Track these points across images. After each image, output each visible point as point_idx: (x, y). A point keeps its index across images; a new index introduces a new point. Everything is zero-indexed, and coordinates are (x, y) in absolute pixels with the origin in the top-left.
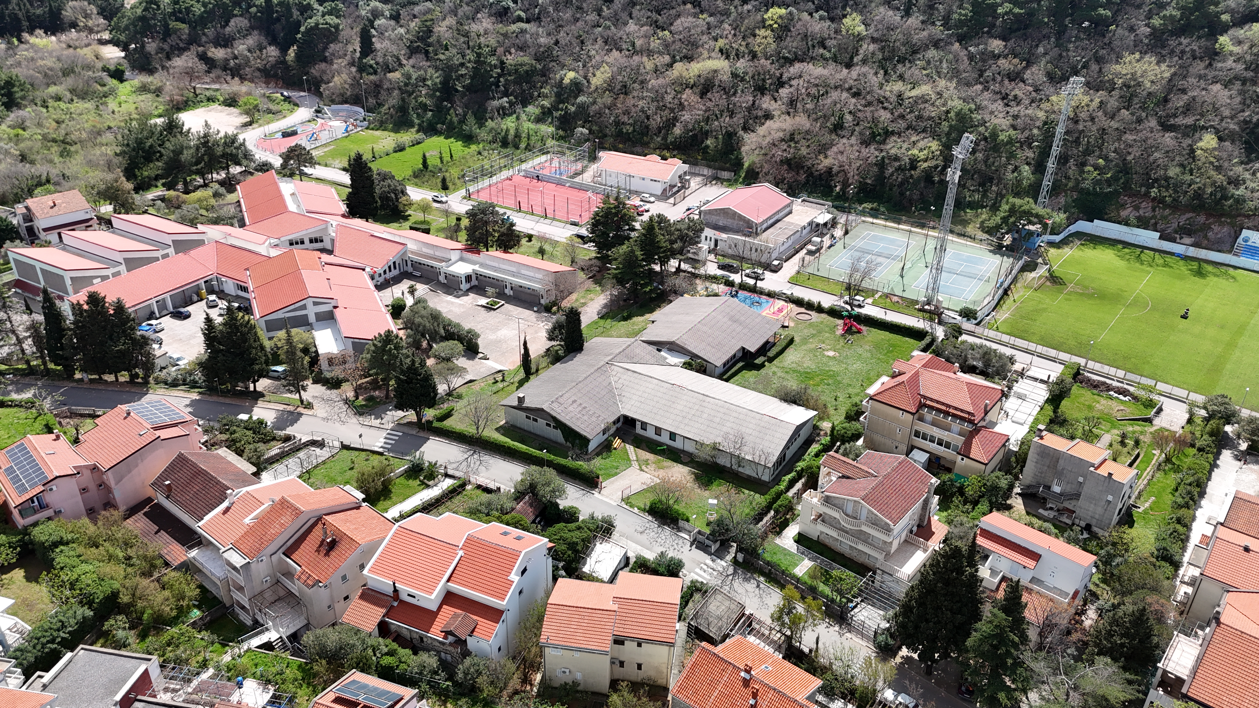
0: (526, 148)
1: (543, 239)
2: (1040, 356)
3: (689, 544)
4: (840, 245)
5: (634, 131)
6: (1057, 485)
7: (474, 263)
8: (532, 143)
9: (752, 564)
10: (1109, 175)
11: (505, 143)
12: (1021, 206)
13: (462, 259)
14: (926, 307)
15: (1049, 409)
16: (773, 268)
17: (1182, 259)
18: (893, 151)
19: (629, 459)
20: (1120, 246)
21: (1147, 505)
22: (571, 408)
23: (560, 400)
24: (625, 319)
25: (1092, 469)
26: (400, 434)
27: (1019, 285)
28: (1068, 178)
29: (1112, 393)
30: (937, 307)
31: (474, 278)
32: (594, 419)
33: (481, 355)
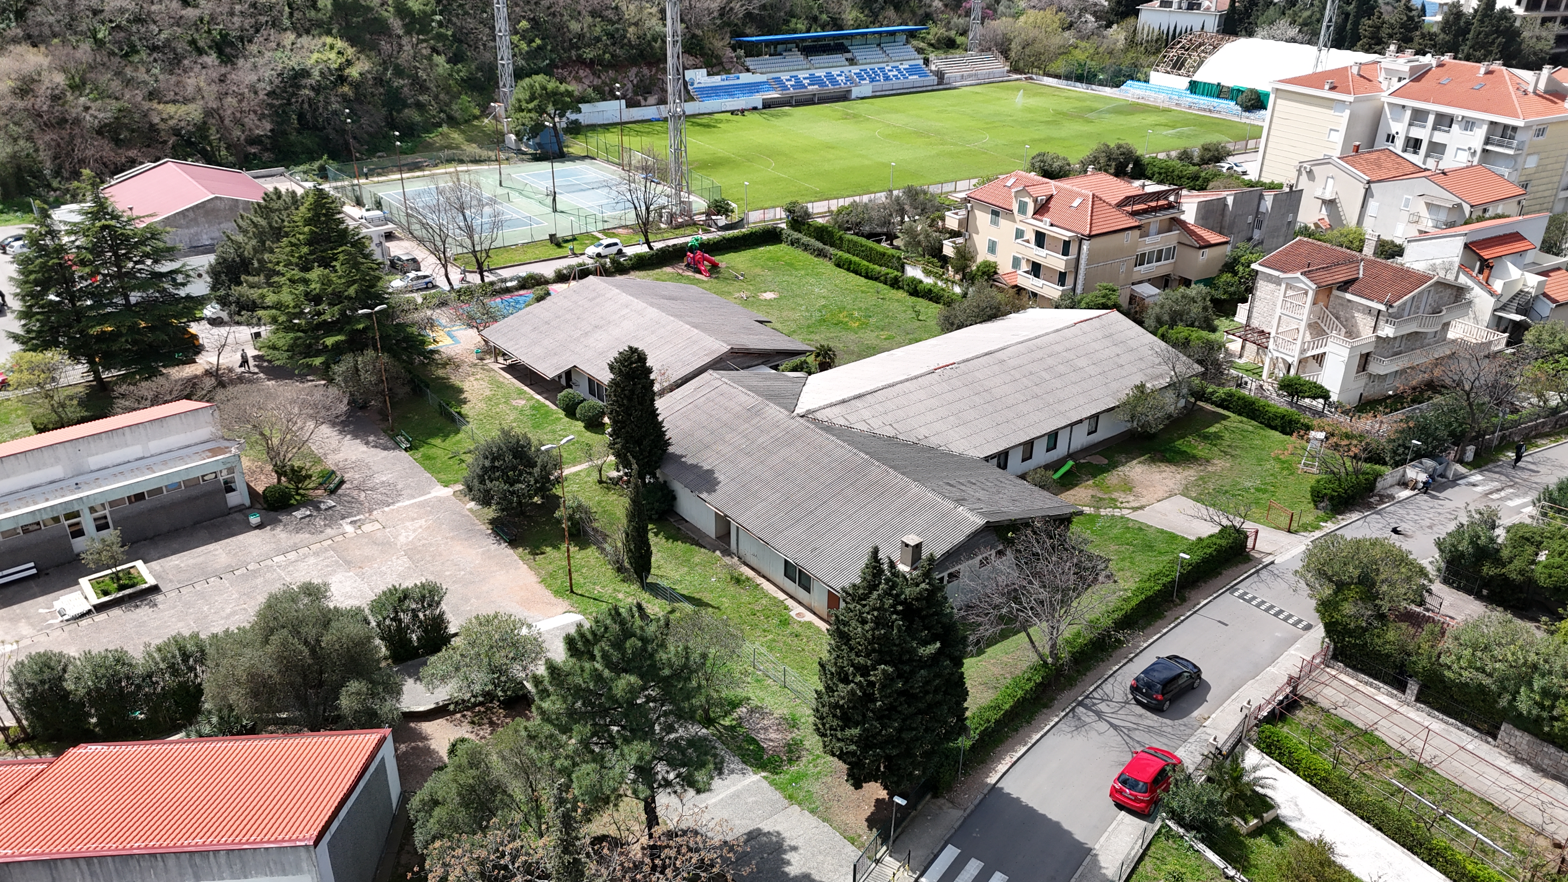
10: (536, 43)
18: (281, 65)
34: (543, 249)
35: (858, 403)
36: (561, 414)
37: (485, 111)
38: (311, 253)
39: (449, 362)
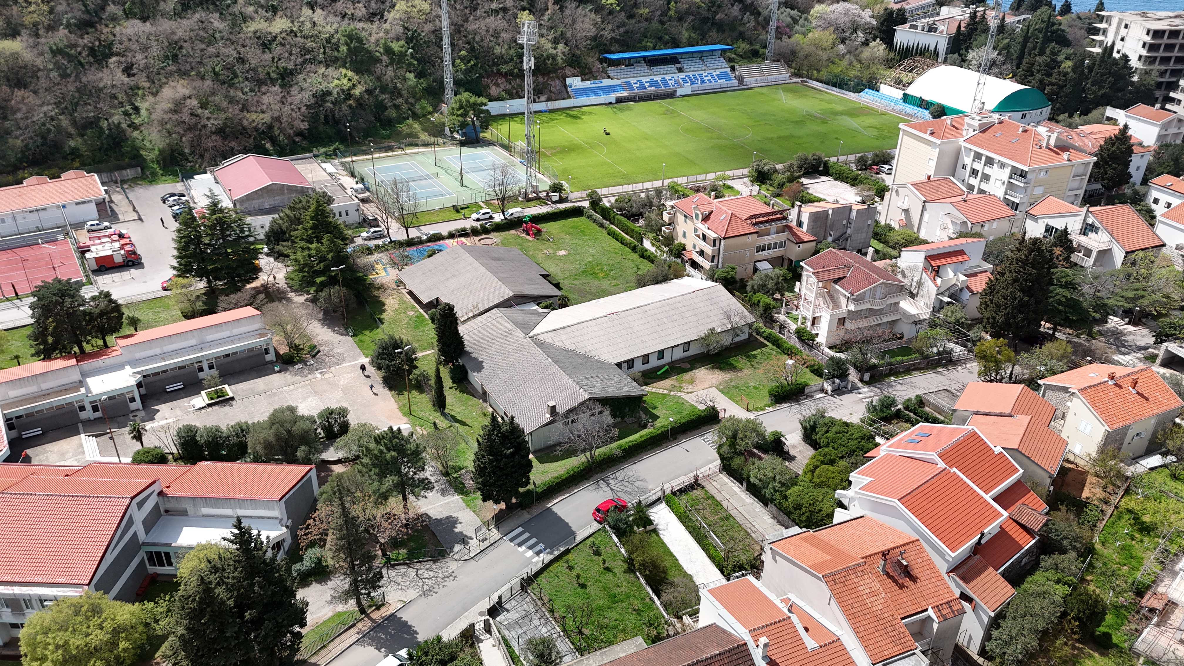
6: (830, 236)
9: (875, 376)
14: (529, 197)
18: (315, 88)
19: (664, 396)
22: (596, 384)
23: (581, 384)
24: (380, 321)
25: (853, 209)
30: (535, 192)
32: (617, 380)
34: (448, 213)
35: (561, 331)
36: (430, 322)
37: (436, 109)
38: (313, 233)
39: (381, 287)
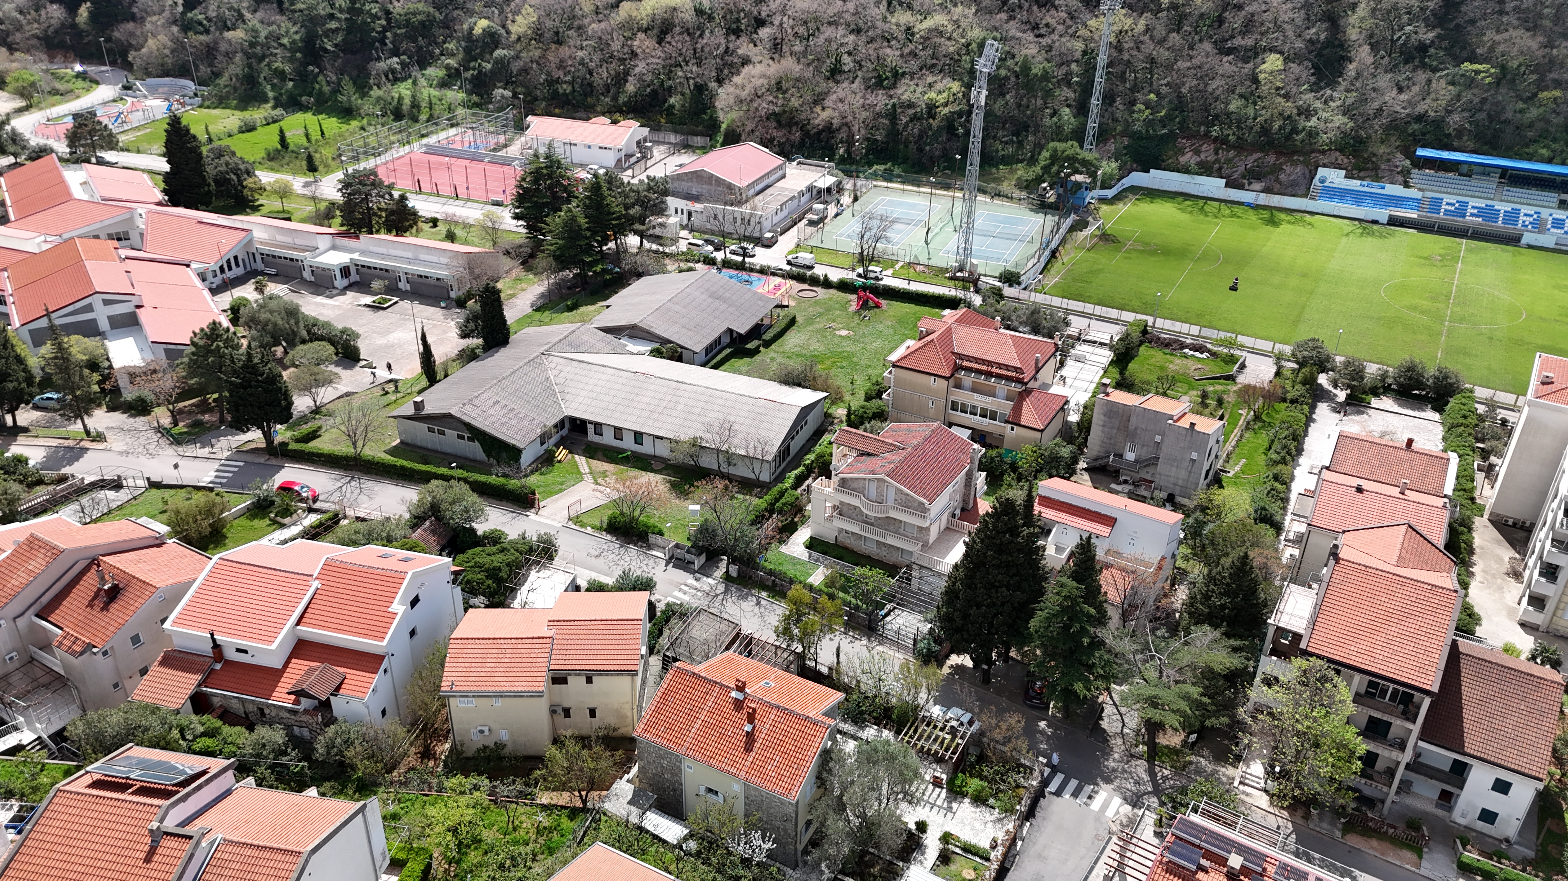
0: (428, 121)
1: (451, 221)
2: (1100, 318)
3: (664, 563)
4: (848, 213)
5: (574, 91)
6: (1131, 450)
7: (351, 251)
8: (436, 113)
9: (750, 577)
10: (1162, 114)
11: (398, 115)
12: (1063, 152)
13: (334, 248)
14: (959, 274)
15: (1115, 372)
16: (766, 243)
17: (1252, 208)
18: (905, 97)
19: (579, 473)
20: (1180, 199)
21: (1237, 468)
22: (492, 411)
23: (476, 402)
24: (570, 309)
25: (1170, 422)
26: (242, 464)
27: (1067, 246)
28: (1115, 120)
29: (1186, 350)
30: (971, 273)
31: (353, 270)
32: (526, 423)
33: (363, 363)
